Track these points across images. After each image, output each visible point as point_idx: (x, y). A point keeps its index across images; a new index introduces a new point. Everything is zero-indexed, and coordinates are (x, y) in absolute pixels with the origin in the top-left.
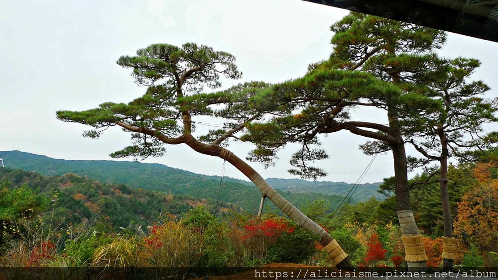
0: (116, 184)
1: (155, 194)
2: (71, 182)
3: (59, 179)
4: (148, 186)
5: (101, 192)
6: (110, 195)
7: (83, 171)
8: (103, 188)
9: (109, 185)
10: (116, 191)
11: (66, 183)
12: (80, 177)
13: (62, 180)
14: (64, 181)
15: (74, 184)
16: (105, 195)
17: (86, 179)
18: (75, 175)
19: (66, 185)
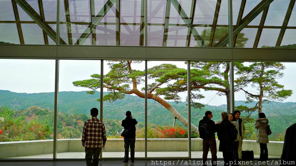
0: (77, 114)
1: (115, 123)
2: (35, 115)
3: (25, 112)
4: (108, 115)
5: (64, 123)
6: (73, 126)
7: (44, 104)
8: (66, 119)
9: (71, 116)
10: (79, 121)
11: (31, 116)
12: (43, 109)
13: (27, 113)
14: (30, 114)
15: (39, 117)
16: (68, 126)
17: (50, 111)
18: (39, 108)
19: (31, 117)
